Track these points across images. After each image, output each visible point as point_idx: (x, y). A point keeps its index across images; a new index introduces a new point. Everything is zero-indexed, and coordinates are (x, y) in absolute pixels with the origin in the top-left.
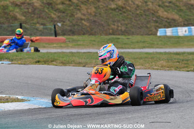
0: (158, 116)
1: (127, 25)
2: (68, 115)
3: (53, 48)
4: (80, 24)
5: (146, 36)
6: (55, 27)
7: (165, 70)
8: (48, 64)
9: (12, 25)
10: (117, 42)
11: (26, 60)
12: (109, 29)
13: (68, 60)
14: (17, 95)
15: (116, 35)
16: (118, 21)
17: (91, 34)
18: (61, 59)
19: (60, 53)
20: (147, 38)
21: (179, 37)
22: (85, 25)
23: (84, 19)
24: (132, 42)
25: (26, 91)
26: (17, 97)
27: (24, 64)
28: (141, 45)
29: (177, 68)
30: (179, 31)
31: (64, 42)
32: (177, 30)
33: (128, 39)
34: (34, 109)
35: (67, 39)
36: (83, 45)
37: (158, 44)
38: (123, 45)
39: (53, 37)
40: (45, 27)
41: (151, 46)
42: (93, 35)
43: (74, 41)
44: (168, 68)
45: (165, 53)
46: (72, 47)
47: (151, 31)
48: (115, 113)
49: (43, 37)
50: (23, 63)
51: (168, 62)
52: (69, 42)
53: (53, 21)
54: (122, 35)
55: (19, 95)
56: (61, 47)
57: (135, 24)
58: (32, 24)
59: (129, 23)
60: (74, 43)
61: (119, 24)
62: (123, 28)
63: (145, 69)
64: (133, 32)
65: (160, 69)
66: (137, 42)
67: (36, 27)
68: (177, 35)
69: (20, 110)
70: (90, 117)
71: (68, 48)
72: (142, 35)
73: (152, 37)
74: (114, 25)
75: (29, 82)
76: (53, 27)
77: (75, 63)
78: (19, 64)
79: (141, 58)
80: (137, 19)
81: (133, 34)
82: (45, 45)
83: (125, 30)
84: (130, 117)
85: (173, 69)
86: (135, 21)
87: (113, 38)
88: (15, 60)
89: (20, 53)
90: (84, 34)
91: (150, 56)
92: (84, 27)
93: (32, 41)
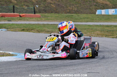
0: (93, 68)
1: (78, 7)
3: (33, 21)
4: (50, 6)
6: (34, 8)
7: (100, 37)
8: (29, 32)
10: (72, 18)
11: (16, 29)
13: (41, 29)
14: (9, 51)
15: (72, 13)
16: (73, 5)
18: (37, 28)
19: (36, 24)
20: (90, 16)
21: (109, 15)
23: (52, 3)
24: (81, 18)
25: (15, 49)
26: (9, 52)
27: (15, 31)
28: (86, 20)
29: (107, 36)
30: (109, 11)
31: (40, 17)
32: (108, 11)
33: (78, 16)
34: (19, 61)
35: (41, 15)
36: (51, 19)
37: (96, 20)
38: (75, 20)
39: (33, 14)
40: (28, 8)
41: (92, 21)
42: (57, 13)
43: (45, 17)
44: (101, 36)
45: (100, 26)
46: (44, 21)
47: (92, 11)
48: (67, 65)
49: (27, 14)
50: (14, 30)
51: (102, 32)
52: (43, 17)
53: (33, 4)
54: (75, 13)
55: (11, 51)
56: (38, 20)
57: (83, 7)
58: (21, 6)
61: (74, 7)
62: (76, 9)
64: (82, 12)
65: (97, 36)
66: (84, 18)
67: (23, 8)
68: (108, 14)
70: (52, 68)
71: (42, 21)
72: (87, 13)
73: (93, 15)
74: (70, 7)
75: (17, 43)
77: (46, 32)
78: (12, 31)
79: (85, 29)
80: (84, 4)
82: (28, 19)
83: (77, 10)
84: (75, 68)
85: (104, 36)
86: (82, 5)
87: (69, 15)
88: (9, 28)
89: (13, 24)
90: (52, 12)
91: (90, 28)
92: (52, 8)
93: (20, 16)
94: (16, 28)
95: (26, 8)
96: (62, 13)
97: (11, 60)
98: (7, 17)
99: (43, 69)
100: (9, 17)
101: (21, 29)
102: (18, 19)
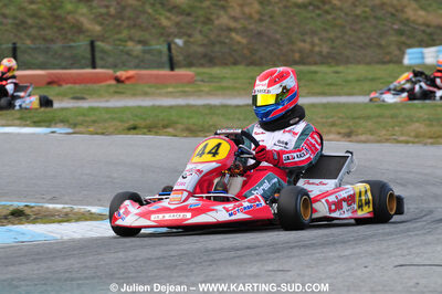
0: (413, 250)
1: (333, 41)
2: (207, 251)
3: (167, 97)
4: (227, 41)
5: (379, 66)
6: (170, 49)
7: (425, 144)
8: (157, 134)
9: (72, 44)
10: (313, 80)
11: (107, 125)
13: (201, 122)
14: (88, 205)
15: (310, 64)
16: (314, 33)
17: (252, 63)
18: (185, 121)
19: (182, 107)
20: (379, 71)
22: (239, 43)
23: (235, 30)
24: (346, 81)
25: (108, 196)
26: (89, 208)
27: (103, 134)
28: (367, 86)
31: (191, 82)
33: (337, 72)
35: (198, 74)
36: (235, 88)
38: (327, 88)
39: (166, 72)
40: (147, 48)
42: (256, 65)
43: (212, 79)
44: (430, 140)
46: (209, 94)
47: (389, 53)
49: (144, 72)
50: (100, 131)
51: (432, 125)
52: (203, 81)
53: (165, 34)
54: (322, 63)
55: (93, 205)
56: (185, 94)
57: (352, 39)
58: (118, 42)
59: (337, 38)
60: (213, 85)
61: (316, 40)
62: (325, 50)
63: (378, 142)
64: (348, 57)
65: (413, 143)
66: (358, 80)
67: (127, 48)
69: (97, 239)
70: (258, 254)
71: (200, 96)
72: (369, 64)
73: (391, 66)
74: (304, 41)
75: (115, 175)
76: (164, 48)
78: (91, 134)
79: (368, 118)
80: (357, 27)
81: (347, 61)
82: (147, 89)
83: (329, 53)
84: (347, 253)
85: (441, 140)
86: (350, 32)
88: (81, 124)
89: (92, 109)
90: (236, 63)
91: (387, 113)
92: (235, 48)
93: (118, 80)
94: (105, 121)
95: (138, 48)
97: (99, 235)
98: (69, 85)
99: (226, 259)
100: (77, 87)
101: (126, 125)
102: (112, 90)
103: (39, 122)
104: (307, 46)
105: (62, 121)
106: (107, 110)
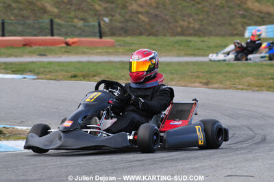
0: (238, 165)
1: (202, 21)
3: (97, 55)
4: (136, 19)
6: (99, 25)
7: (254, 91)
8: (89, 80)
10: (188, 46)
11: (58, 74)
12: (177, 27)
13: (116, 74)
16: (190, 16)
17: (151, 34)
18: (106, 72)
19: (105, 62)
20: (230, 41)
22: (143, 21)
23: (141, 13)
24: (209, 47)
27: (55, 80)
29: (270, 88)
31: (112, 46)
32: (273, 28)
33: (202, 41)
35: (117, 41)
38: (196, 51)
39: (97, 39)
40: (86, 24)
42: (153, 35)
43: (126, 44)
44: (257, 88)
46: (123, 54)
47: (236, 29)
48: (177, 159)
49: (83, 39)
50: (53, 78)
51: (258, 79)
52: (120, 45)
53: (97, 14)
54: (195, 35)
56: (108, 53)
57: (213, 20)
58: (68, 19)
59: (204, 19)
60: (127, 48)
62: (197, 26)
63: (226, 89)
64: (210, 31)
65: (247, 90)
66: (216, 47)
67: (74, 24)
68: (272, 36)
70: (143, 165)
71: (117, 55)
72: (223, 36)
74: (184, 21)
75: (61, 108)
76: (97, 24)
78: (48, 79)
79: (220, 72)
80: (217, 12)
81: (210, 34)
82: (86, 50)
83: (199, 28)
84: (197, 165)
85: (263, 88)
86: (212, 16)
87: (182, 41)
88: (42, 73)
89: (50, 63)
90: (141, 34)
91: (232, 69)
92: (141, 24)
93: (67, 44)
94: (57, 71)
95: (80, 24)
96: (165, 35)
98: (37, 47)
99: (123, 168)
100: (41, 47)
101: (70, 74)
102: (63, 50)
103: (16, 71)
104: (186, 24)
105: (30, 71)
106: (59, 63)
